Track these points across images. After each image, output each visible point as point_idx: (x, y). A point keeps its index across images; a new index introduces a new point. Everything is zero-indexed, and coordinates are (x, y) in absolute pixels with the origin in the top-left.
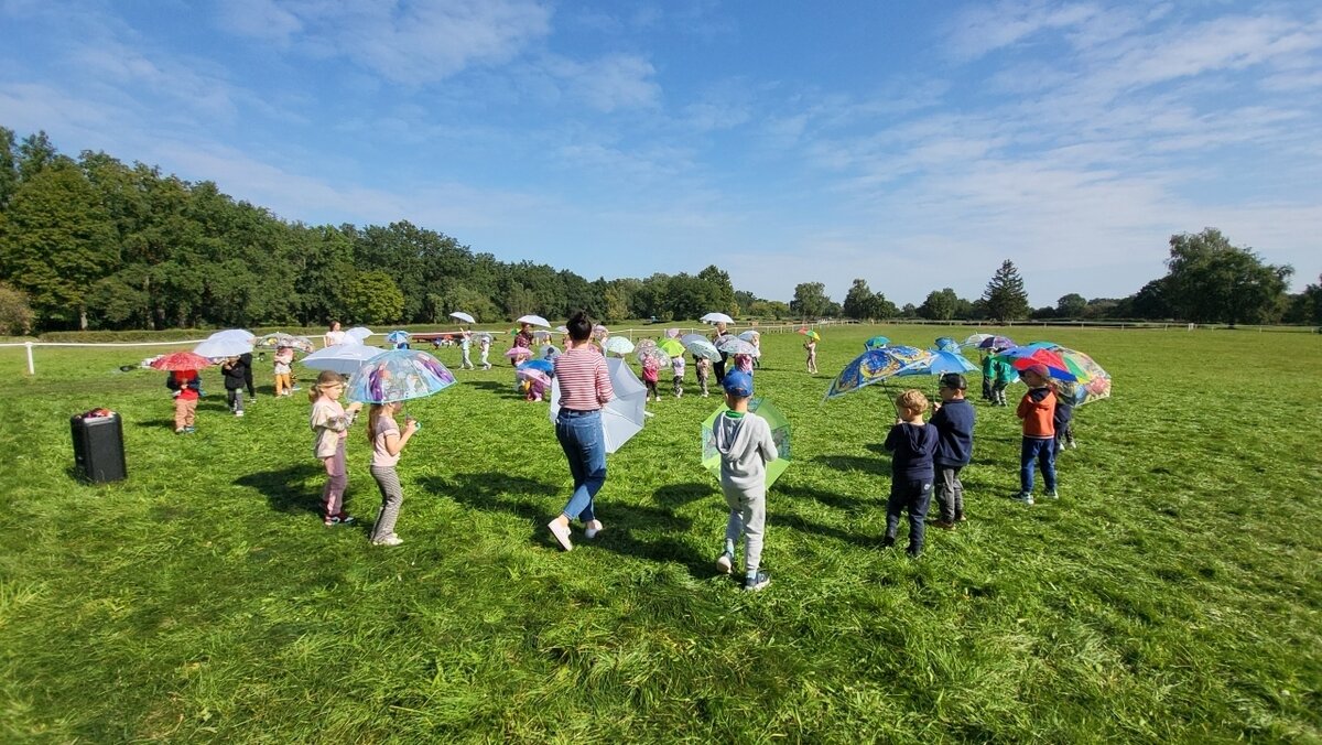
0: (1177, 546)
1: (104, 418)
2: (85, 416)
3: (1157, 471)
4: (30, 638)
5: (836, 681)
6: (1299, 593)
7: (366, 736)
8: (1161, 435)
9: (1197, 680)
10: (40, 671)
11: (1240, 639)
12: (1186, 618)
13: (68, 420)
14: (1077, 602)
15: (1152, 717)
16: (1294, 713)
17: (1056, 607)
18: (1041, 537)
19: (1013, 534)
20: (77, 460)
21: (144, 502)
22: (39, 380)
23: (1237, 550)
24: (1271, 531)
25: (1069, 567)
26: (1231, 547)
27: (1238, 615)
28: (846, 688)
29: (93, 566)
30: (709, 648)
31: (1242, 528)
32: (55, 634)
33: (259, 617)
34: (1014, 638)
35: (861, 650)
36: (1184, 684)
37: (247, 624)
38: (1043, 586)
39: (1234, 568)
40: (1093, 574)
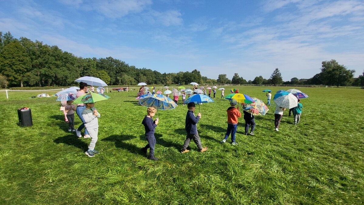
0: (305, 143)
1: (27, 110)
2: (21, 109)
3: (306, 124)
4: (7, 164)
5: (209, 174)
6: (334, 155)
7: (90, 186)
8: (309, 115)
9: (300, 175)
10: (10, 172)
11: (314, 165)
12: (301, 160)
13: (17, 111)
14: (274, 156)
15: (286, 183)
16: (324, 183)
17: (269, 157)
18: (270, 141)
19: (263, 140)
20: (20, 121)
21: (37, 131)
22: (10, 100)
23: (320, 144)
24: (331, 140)
25: (275, 148)
26: (318, 143)
27: (315, 160)
28: (211, 176)
29: (23, 147)
30: (178, 166)
31: (323, 139)
32: (13, 163)
33: (66, 159)
34: (256, 164)
35: (216, 167)
36: (296, 176)
37: (62, 161)
38: (267, 153)
39: (318, 149)
40: (281, 149)
